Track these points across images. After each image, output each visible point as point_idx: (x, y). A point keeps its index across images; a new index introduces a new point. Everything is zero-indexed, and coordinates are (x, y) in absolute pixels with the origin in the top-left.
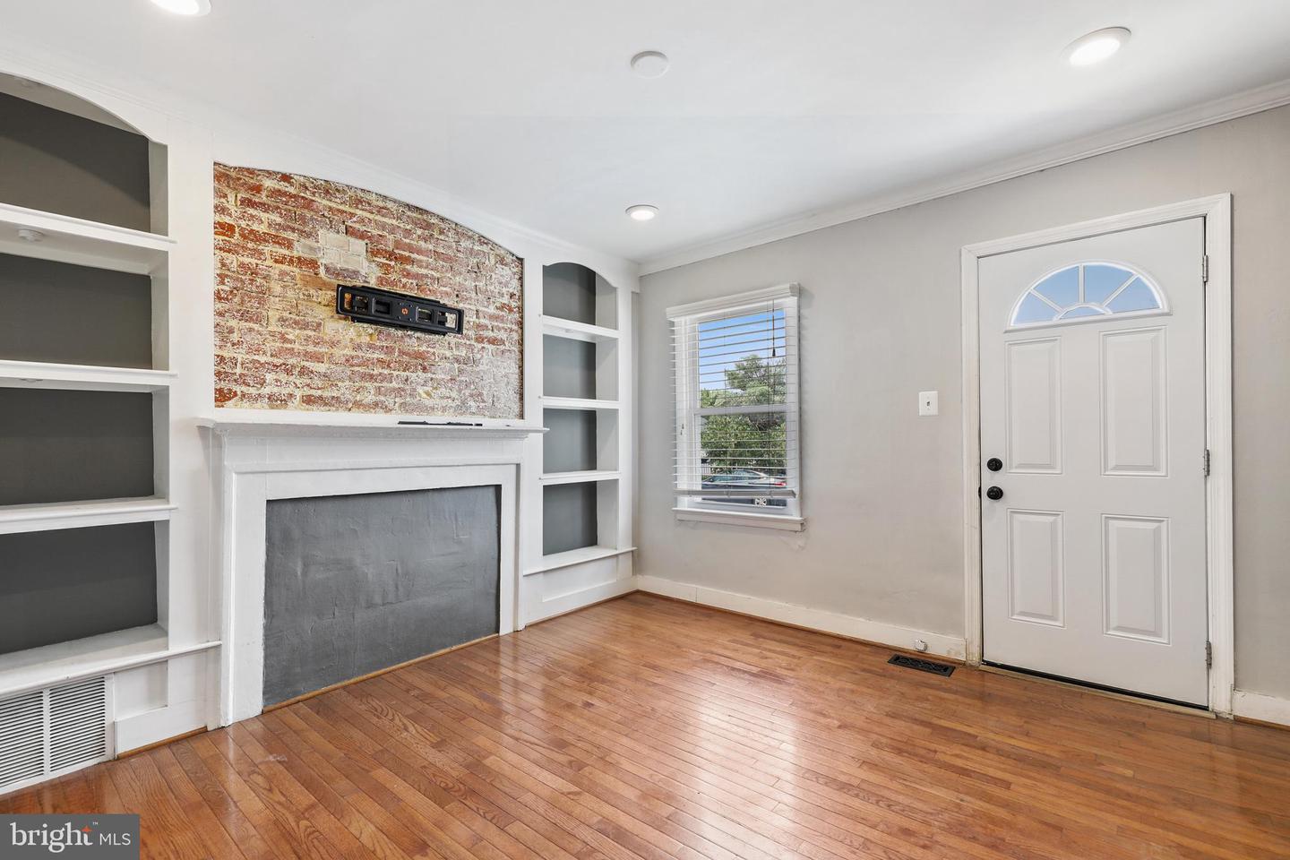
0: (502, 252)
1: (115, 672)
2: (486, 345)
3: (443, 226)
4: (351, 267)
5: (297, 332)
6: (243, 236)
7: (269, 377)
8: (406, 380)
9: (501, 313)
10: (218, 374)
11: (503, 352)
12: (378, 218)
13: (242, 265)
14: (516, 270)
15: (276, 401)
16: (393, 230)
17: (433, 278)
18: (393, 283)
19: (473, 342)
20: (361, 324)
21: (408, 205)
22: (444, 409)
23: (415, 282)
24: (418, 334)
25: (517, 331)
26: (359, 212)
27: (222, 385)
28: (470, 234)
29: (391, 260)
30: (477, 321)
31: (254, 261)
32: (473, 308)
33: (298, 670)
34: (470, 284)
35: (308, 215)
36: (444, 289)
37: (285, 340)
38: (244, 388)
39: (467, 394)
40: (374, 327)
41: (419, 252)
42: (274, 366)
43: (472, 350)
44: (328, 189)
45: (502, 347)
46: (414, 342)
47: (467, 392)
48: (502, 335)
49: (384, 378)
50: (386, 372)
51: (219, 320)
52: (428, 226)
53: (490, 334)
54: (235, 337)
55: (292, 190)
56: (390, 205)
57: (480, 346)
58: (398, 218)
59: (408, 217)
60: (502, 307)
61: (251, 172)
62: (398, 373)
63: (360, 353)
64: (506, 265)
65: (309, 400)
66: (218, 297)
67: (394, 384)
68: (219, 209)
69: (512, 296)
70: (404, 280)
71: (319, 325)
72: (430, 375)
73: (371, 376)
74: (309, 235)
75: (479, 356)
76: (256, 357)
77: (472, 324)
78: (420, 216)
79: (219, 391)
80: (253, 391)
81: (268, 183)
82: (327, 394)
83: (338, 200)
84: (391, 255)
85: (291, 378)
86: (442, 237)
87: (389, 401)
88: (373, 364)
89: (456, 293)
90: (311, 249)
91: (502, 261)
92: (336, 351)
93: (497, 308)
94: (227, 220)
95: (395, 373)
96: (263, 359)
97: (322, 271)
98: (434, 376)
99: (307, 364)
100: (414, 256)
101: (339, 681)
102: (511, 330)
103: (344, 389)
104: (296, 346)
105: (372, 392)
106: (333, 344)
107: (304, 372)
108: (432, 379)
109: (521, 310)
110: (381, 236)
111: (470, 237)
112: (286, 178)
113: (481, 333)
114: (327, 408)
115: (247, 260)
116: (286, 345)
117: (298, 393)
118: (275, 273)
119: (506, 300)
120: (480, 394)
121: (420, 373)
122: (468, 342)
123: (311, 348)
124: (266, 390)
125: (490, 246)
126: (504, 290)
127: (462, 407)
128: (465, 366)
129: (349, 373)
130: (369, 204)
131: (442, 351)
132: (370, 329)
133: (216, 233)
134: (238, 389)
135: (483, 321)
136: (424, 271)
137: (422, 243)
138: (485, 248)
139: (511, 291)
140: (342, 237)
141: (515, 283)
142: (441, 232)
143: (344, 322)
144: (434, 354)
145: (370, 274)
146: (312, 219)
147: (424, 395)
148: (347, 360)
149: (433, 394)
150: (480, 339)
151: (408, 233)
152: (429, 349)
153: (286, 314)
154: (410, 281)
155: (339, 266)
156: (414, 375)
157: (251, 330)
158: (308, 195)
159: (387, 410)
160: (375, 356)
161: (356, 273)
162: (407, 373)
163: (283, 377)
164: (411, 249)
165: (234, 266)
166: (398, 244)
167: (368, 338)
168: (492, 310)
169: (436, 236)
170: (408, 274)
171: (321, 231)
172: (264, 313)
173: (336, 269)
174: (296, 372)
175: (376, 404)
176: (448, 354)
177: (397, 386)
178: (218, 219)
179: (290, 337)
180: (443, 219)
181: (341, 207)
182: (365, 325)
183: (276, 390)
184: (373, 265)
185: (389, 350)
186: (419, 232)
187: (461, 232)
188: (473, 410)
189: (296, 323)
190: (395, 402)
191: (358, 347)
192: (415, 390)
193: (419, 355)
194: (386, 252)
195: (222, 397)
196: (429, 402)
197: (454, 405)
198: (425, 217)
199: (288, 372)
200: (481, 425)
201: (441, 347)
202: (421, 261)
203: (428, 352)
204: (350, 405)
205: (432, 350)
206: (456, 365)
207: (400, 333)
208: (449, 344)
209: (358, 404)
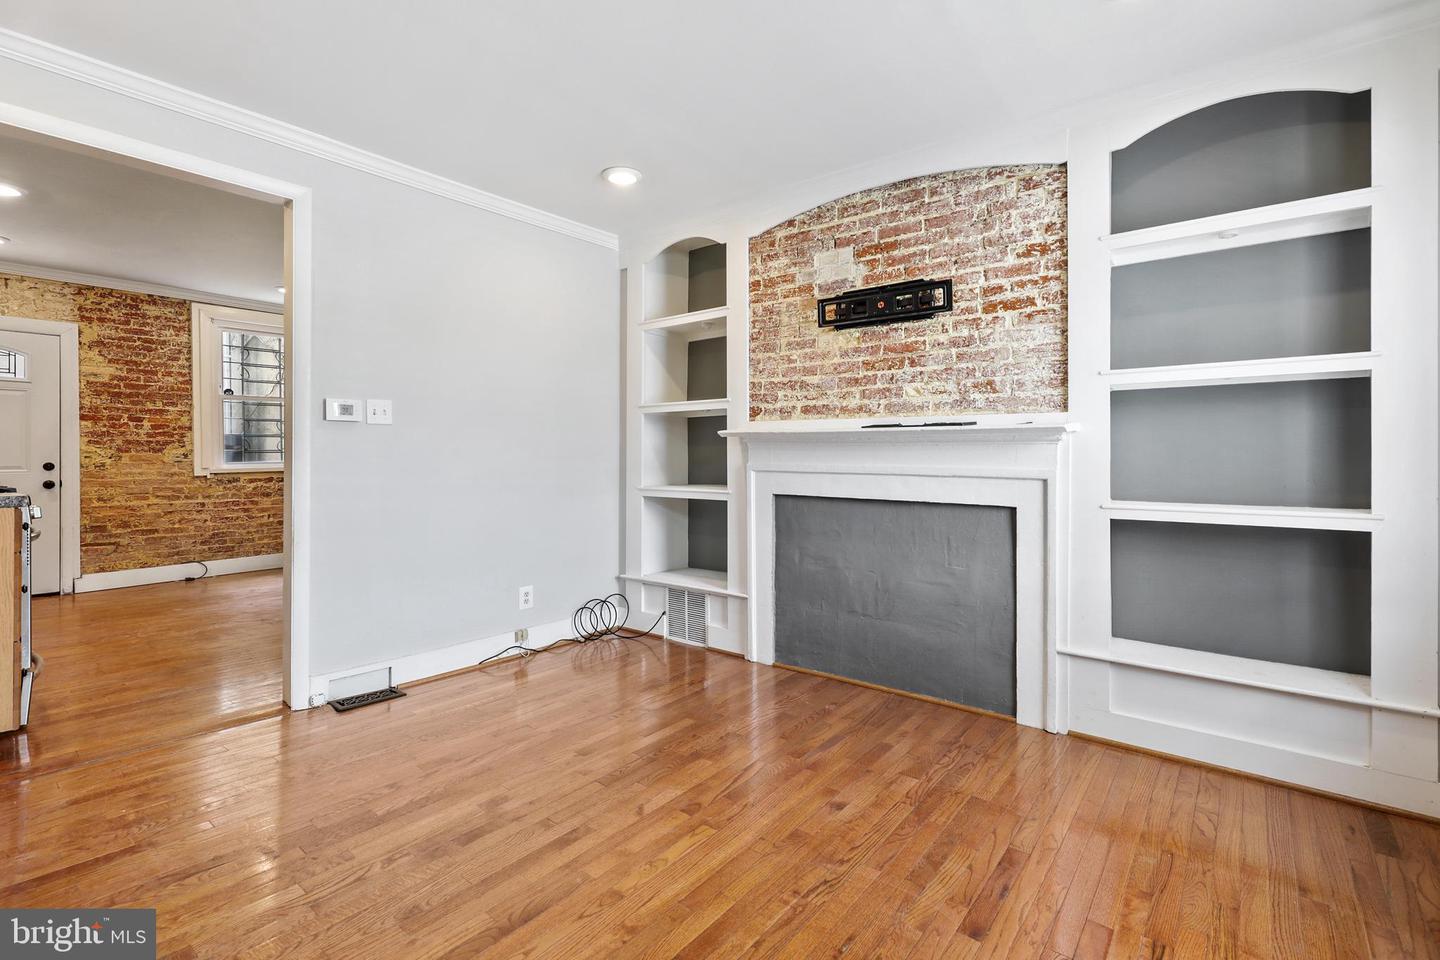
0: (1028, 171)
1: (710, 593)
2: (1001, 313)
3: (935, 184)
4: (839, 278)
5: (800, 351)
6: (765, 286)
7: (781, 394)
8: (892, 379)
9: (1025, 261)
10: (752, 396)
11: (1029, 316)
12: (865, 215)
13: (765, 309)
14: (1056, 185)
15: (786, 413)
16: (877, 220)
17: (923, 253)
18: (879, 277)
19: (979, 314)
20: (848, 330)
21: (894, 184)
22: (937, 406)
23: (902, 267)
24: (906, 324)
25: (1058, 278)
26: (846, 221)
27: (755, 404)
28: (975, 173)
29: (876, 253)
30: (986, 285)
31: (770, 303)
32: (981, 269)
33: (797, 643)
34: (975, 238)
35: (806, 245)
36: (938, 260)
37: (790, 361)
38: (766, 405)
39: (968, 385)
40: (860, 330)
41: (907, 229)
42: (784, 384)
43: (978, 325)
44: (819, 215)
45: (1029, 310)
46: (901, 333)
47: (969, 382)
48: (1031, 291)
49: (869, 380)
50: (870, 373)
51: (753, 356)
52: (918, 194)
53: (1008, 296)
54: (761, 367)
55: (795, 231)
56: (875, 196)
57: (990, 317)
58: (885, 204)
59: (894, 197)
60: (1028, 253)
61: (769, 232)
62: (882, 372)
63: (847, 360)
64: (1035, 187)
65: (806, 410)
66: (753, 339)
67: (879, 385)
68: (753, 272)
69: (1049, 228)
70: (890, 269)
71: (814, 341)
72: (919, 369)
73: (856, 381)
74: (806, 263)
75: (989, 331)
76: (773, 380)
77: (977, 291)
78: (909, 190)
79: (752, 409)
80: (770, 406)
81: (780, 234)
82: (820, 403)
83: (827, 220)
84: (878, 248)
85: (794, 393)
86: (935, 198)
87: (873, 403)
88: (858, 368)
89: (953, 259)
90: (810, 275)
91: (1029, 184)
92: (827, 362)
93: (1018, 256)
94: (757, 278)
95: (879, 373)
96: (776, 380)
97: (816, 291)
98: (923, 369)
99: (804, 378)
100: (903, 237)
101: (826, 671)
102: (1046, 279)
103: (832, 400)
104: (798, 364)
105: (858, 396)
106: (824, 356)
107: (804, 385)
108: (921, 373)
109: (1063, 243)
110: (864, 234)
111: (974, 178)
112: (791, 223)
113: (993, 298)
114: (819, 416)
115: (766, 304)
116: (792, 365)
117: (799, 405)
118: (783, 308)
119: (1037, 238)
120: (990, 383)
121: (907, 368)
122: (971, 317)
123: (808, 364)
124: (778, 405)
125: (1006, 174)
126: (1033, 225)
127: (963, 402)
128: (965, 349)
129: (837, 380)
130: (854, 207)
131: (935, 337)
132: (856, 332)
133: (751, 291)
134: (763, 406)
135: (994, 282)
136: (912, 250)
137: (911, 219)
138: (999, 181)
139: (1047, 220)
140: (833, 252)
141: (1055, 205)
142: (933, 193)
143: (833, 333)
144: (924, 342)
145: (855, 276)
146: (809, 248)
147: (913, 393)
148: (835, 369)
149: (922, 391)
150: (990, 308)
151: (894, 215)
152: (919, 338)
153: (792, 339)
154: (896, 268)
155: (830, 281)
156: (901, 371)
157: (770, 358)
158: (806, 228)
159: (870, 412)
160: (861, 359)
161: (844, 281)
162: (893, 371)
163: (789, 392)
164: (897, 231)
165: (760, 312)
166: (883, 234)
167: (855, 343)
168: (1011, 260)
169: (927, 200)
170: (894, 260)
171: (817, 255)
172: (778, 342)
173: (828, 285)
174: (797, 387)
175: (860, 409)
176: (943, 338)
177: (881, 387)
178: (752, 280)
179: (794, 357)
180: (935, 177)
181: (831, 224)
182: (852, 330)
183: (785, 404)
184: (861, 265)
185: (874, 350)
186: (906, 207)
187: (960, 178)
188: (979, 404)
189: (798, 344)
190: (879, 405)
191: (845, 354)
192: (901, 388)
193: (908, 348)
194: (871, 247)
195: (754, 413)
196: (918, 400)
197: (950, 401)
198: (913, 186)
199: (792, 388)
200: (975, 423)
201: (933, 332)
202: (909, 240)
203: (916, 342)
204: (838, 411)
205: (922, 339)
206: (954, 351)
207: (885, 328)
208: (943, 326)
209: (844, 410)
